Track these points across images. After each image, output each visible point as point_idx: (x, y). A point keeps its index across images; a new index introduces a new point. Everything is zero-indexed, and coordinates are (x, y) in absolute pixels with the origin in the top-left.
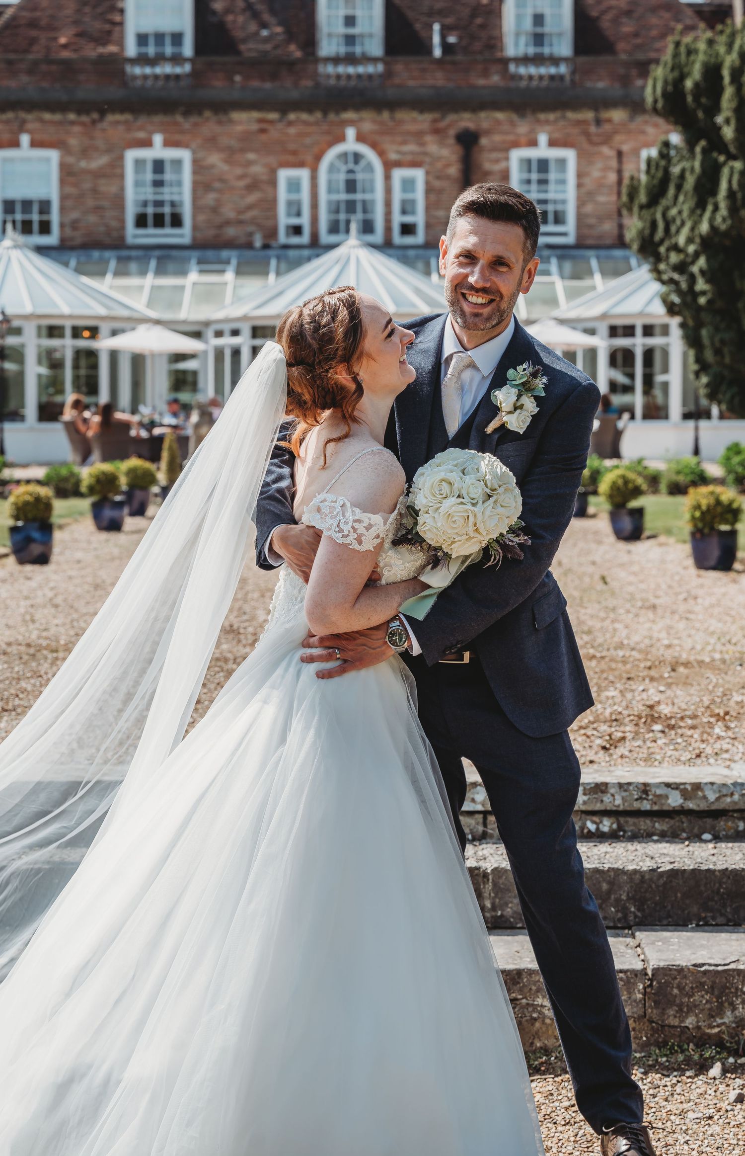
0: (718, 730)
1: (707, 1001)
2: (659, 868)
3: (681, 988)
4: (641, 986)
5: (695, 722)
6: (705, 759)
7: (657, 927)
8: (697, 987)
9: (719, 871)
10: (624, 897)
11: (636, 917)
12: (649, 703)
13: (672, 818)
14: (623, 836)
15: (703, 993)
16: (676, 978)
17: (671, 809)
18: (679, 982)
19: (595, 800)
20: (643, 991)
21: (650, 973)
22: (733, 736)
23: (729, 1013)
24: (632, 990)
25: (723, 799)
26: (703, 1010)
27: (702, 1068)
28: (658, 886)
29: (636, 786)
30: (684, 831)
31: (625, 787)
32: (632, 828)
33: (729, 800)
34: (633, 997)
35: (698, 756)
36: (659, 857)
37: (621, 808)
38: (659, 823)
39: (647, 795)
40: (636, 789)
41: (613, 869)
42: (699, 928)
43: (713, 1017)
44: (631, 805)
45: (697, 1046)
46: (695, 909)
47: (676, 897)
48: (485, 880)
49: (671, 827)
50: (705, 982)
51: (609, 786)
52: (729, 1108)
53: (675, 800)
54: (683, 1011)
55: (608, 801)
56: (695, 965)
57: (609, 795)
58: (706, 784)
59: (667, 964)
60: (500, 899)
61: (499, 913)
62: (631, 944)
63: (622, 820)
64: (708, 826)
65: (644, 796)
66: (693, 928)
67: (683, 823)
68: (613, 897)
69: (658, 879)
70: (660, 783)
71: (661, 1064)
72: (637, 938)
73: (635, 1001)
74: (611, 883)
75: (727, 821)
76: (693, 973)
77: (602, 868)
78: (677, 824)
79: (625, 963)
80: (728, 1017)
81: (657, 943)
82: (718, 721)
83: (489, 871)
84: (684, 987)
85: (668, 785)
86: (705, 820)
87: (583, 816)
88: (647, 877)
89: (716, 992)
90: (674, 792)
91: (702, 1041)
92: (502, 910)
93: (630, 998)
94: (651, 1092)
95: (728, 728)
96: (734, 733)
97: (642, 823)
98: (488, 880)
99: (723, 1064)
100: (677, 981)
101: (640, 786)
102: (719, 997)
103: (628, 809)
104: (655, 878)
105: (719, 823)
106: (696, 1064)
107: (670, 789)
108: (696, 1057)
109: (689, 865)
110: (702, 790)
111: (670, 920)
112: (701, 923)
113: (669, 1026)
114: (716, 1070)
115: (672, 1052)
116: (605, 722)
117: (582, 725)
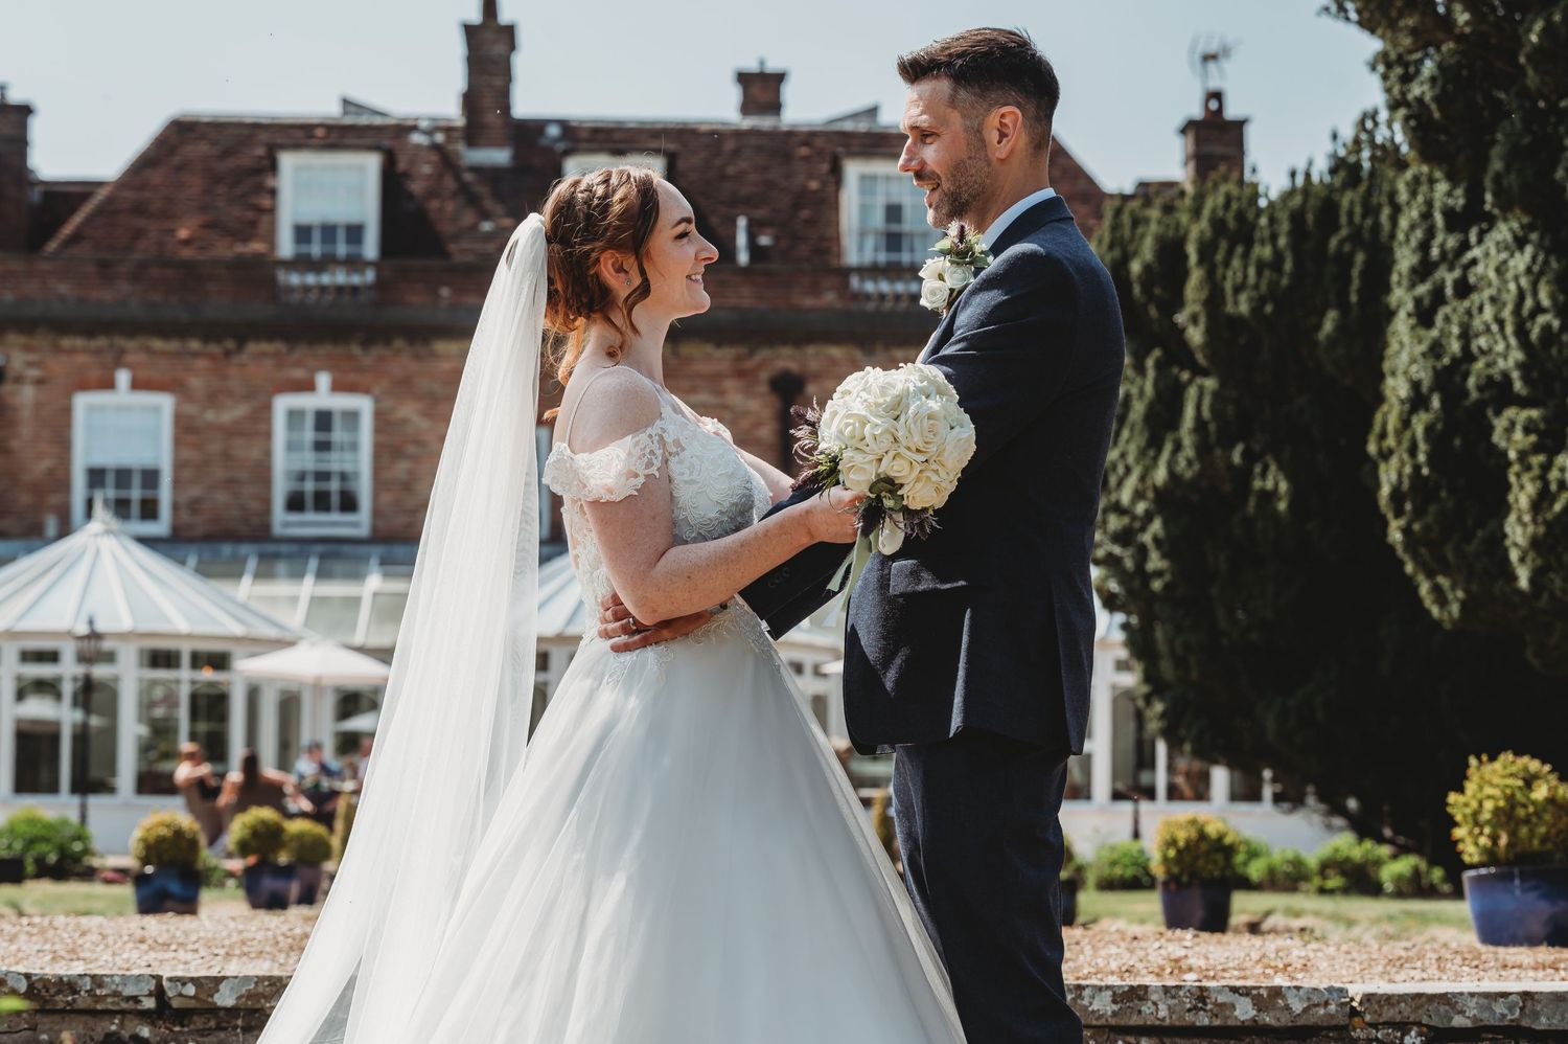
5: (1242, 974)
12: (1173, 957)
13: (1239, 1040)
17: (1239, 1024)
19: (1129, 1010)
25: (1314, 1010)
29: (1189, 991)
31: (1173, 991)
33: (1322, 1011)
37: (1168, 1022)
39: (1205, 1004)
40: (1188, 994)
44: (1182, 1017)
51: (1149, 989)
53: (1244, 1011)
55: (1148, 1012)
57: (1150, 1004)
58: (1289, 988)
63: (1167, 1040)
65: (1200, 1005)
70: (1224, 986)
85: (1234, 990)
87: (1112, 1036)
90: (1242, 999)
101: (1194, 990)
103: (1177, 1023)
107: (1237, 995)
110: (1283, 997)
116: (1112, 973)
117: (1076, 975)
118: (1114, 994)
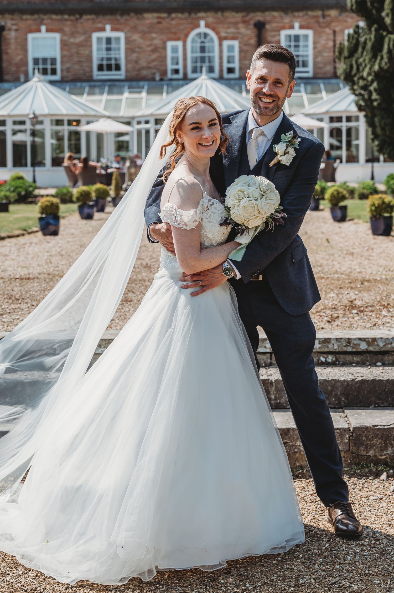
0: (384, 313)
1: (380, 443)
2: (356, 379)
3: (367, 437)
4: (347, 436)
5: (373, 309)
6: (378, 327)
7: (355, 408)
8: (375, 436)
9: (385, 380)
10: (339, 393)
11: (345, 403)
12: (350, 300)
13: (362, 355)
14: (338, 364)
15: (378, 439)
16: (364, 432)
17: (361, 350)
18: (366, 434)
19: (324, 347)
20: (348, 438)
21: (352, 430)
22: (391, 315)
23: (390, 449)
24: (343, 438)
25: (387, 346)
26: (378, 447)
27: (377, 475)
28: (355, 388)
29: (345, 340)
30: (368, 361)
31: (339, 340)
32: (342, 360)
34: (344, 441)
35: (375, 325)
36: (356, 374)
37: (337, 350)
38: (356, 357)
39: (350, 344)
41: (334, 380)
42: (375, 408)
43: (382, 451)
44: (342, 349)
45: (375, 464)
46: (373, 399)
47: (364, 393)
48: (272, 385)
49: (362, 359)
50: (379, 434)
51: (331, 340)
52: (390, 494)
53: (363, 346)
54: (368, 448)
55: (331, 347)
56: (373, 426)
58: (379, 338)
59: (360, 425)
60: (279, 394)
61: (278, 401)
62: (343, 416)
63: (338, 356)
64: (379, 359)
65: (348, 344)
66: (372, 408)
67: (367, 357)
68: (333, 393)
69: (356, 384)
70: (356, 338)
71: (357, 473)
72: (345, 413)
73: (345, 443)
74: (333, 387)
75: (389, 356)
76: (373, 429)
77: (328, 379)
78: (365, 358)
79: (339, 425)
80: (390, 451)
81: (355, 415)
82: (384, 308)
83: (273, 381)
84: (368, 436)
85: (360, 339)
86: (378, 356)
87: (319, 354)
88: (350, 383)
89: (384, 439)
90: (363, 342)
91: (377, 462)
92: (280, 400)
93: (342, 442)
94: (353, 487)
95: (389, 311)
96: (392, 314)
97: (347, 358)
98: (273, 385)
99: (387, 473)
100: (365, 434)
102: (385, 441)
103: (341, 351)
104: (354, 384)
105: (385, 357)
106: (374, 473)
107: (361, 341)
108: (374, 470)
109: (371, 377)
110: (377, 341)
111: (361, 404)
112: (376, 406)
113: (361, 455)
114: (384, 476)
115: (363, 468)
116: (329, 309)
117: (317, 310)
118: (319, 341)
